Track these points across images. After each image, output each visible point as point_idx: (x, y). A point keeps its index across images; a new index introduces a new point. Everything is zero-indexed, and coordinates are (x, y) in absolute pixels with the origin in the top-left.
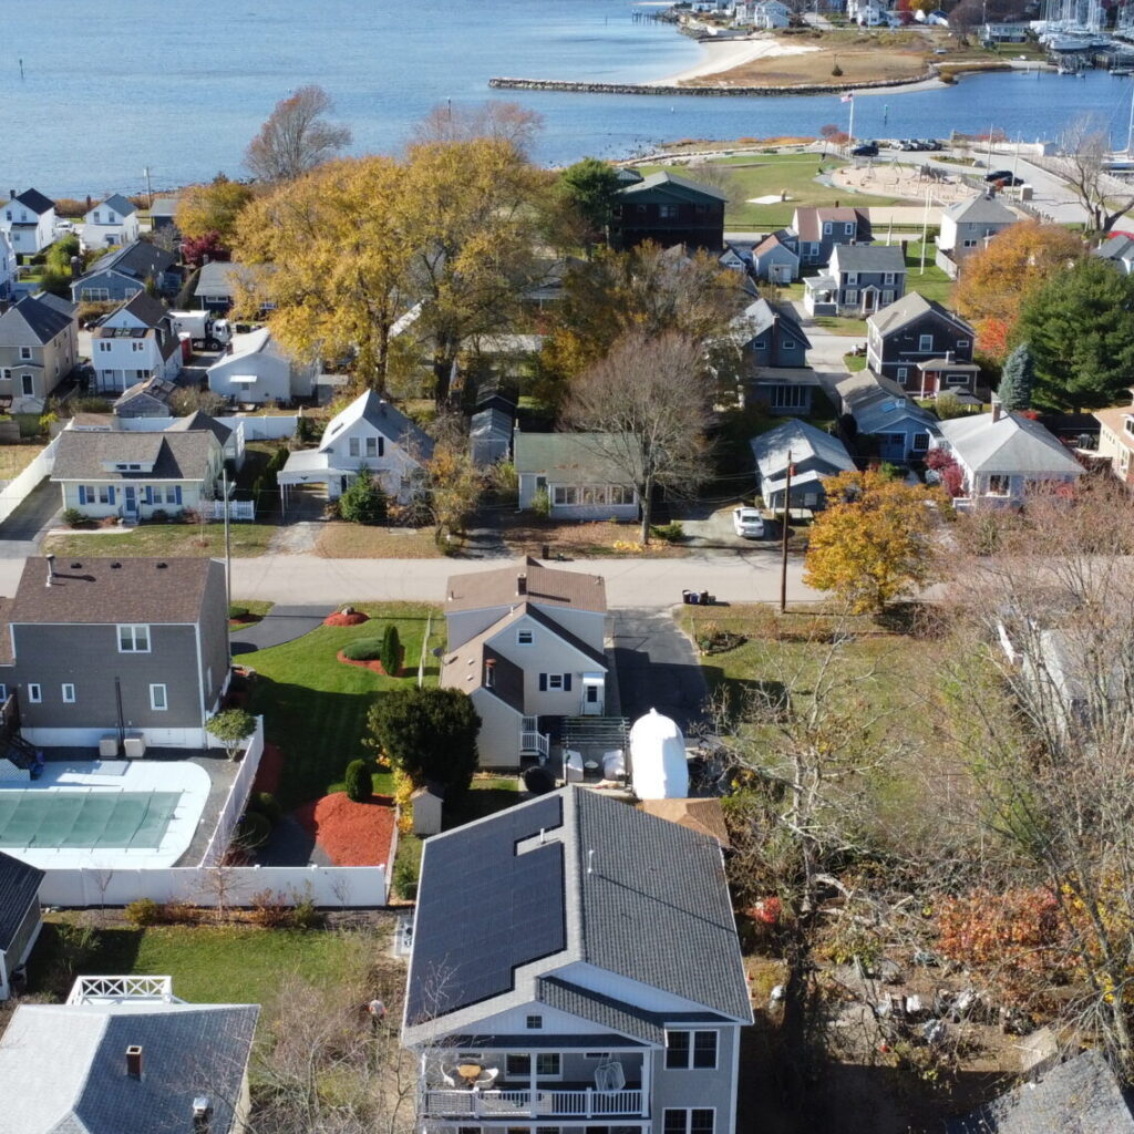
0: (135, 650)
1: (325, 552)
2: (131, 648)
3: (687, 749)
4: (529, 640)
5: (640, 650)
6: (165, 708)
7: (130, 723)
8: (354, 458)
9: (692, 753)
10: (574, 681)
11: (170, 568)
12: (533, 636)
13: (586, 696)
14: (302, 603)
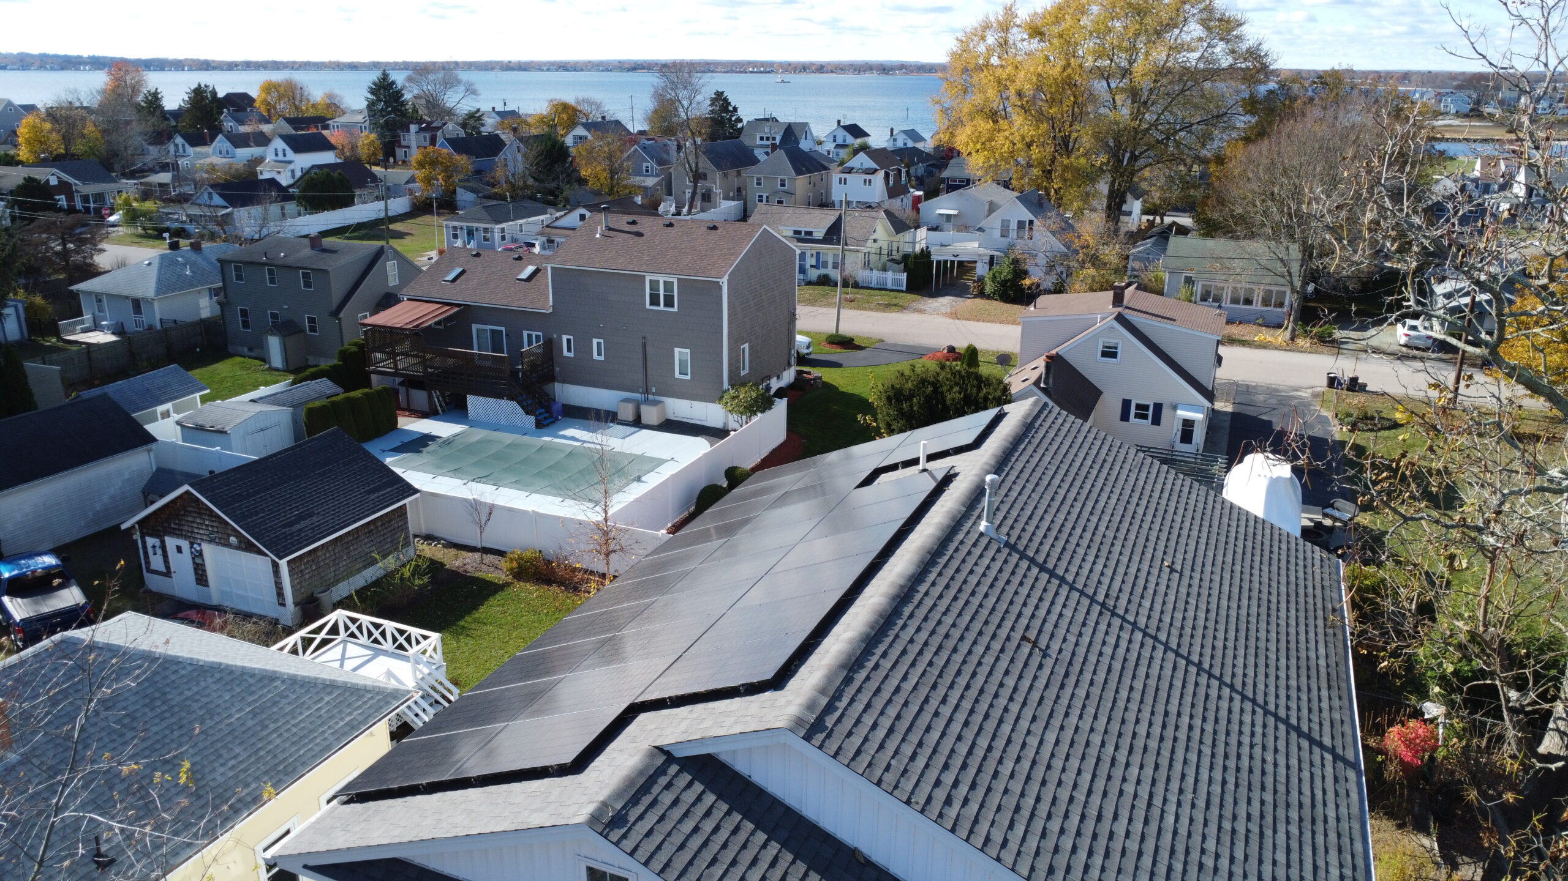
0: (662, 307)
1: (955, 315)
2: (659, 305)
3: (1303, 515)
4: (1114, 355)
5: (1264, 417)
6: (689, 377)
7: (654, 390)
8: (1004, 239)
9: (1311, 520)
10: (1165, 413)
11: (719, 231)
12: (1119, 351)
13: (1179, 434)
14: (911, 343)
